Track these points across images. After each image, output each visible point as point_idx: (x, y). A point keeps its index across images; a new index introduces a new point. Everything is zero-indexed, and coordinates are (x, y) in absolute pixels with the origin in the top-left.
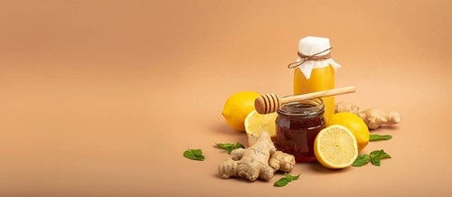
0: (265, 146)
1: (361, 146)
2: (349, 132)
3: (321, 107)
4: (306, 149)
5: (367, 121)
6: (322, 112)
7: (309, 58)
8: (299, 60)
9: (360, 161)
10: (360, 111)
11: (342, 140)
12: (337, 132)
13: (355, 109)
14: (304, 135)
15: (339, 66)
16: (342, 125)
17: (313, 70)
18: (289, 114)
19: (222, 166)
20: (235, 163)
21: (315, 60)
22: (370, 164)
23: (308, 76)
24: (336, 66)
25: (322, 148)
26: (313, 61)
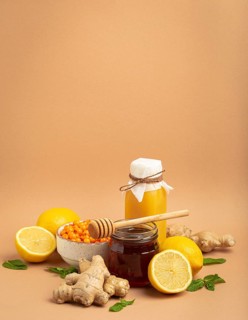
0: (100, 271)
1: (195, 270)
2: (184, 257)
3: (154, 232)
4: (139, 274)
5: (200, 244)
6: (155, 236)
7: (142, 181)
8: (130, 182)
9: (195, 286)
10: (193, 233)
11: (176, 265)
12: (171, 256)
13: (188, 231)
14: (137, 259)
15: (171, 188)
16: (176, 249)
17: (145, 193)
18: (122, 238)
20: (70, 288)
21: (147, 183)
22: (204, 288)
23: (140, 199)
24: (168, 188)
25: (156, 273)
26: (145, 184)
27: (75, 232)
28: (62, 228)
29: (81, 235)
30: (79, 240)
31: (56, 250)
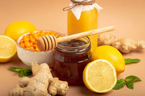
0: (45, 77)
1: (118, 73)
2: (111, 65)
3: (88, 45)
7: (79, 4)
8: (71, 4)
10: (116, 40)
11: (104, 71)
12: (101, 64)
13: (113, 38)
14: (75, 66)
15: (101, 8)
16: (104, 58)
17: (82, 13)
19: (11, 93)
21: (84, 5)
22: (125, 87)
23: (78, 17)
24: (99, 8)
25: (89, 79)
26: (82, 6)
27: (30, 41)
28: (21, 38)
29: (34, 44)
30: (32, 48)
31: (16, 53)
